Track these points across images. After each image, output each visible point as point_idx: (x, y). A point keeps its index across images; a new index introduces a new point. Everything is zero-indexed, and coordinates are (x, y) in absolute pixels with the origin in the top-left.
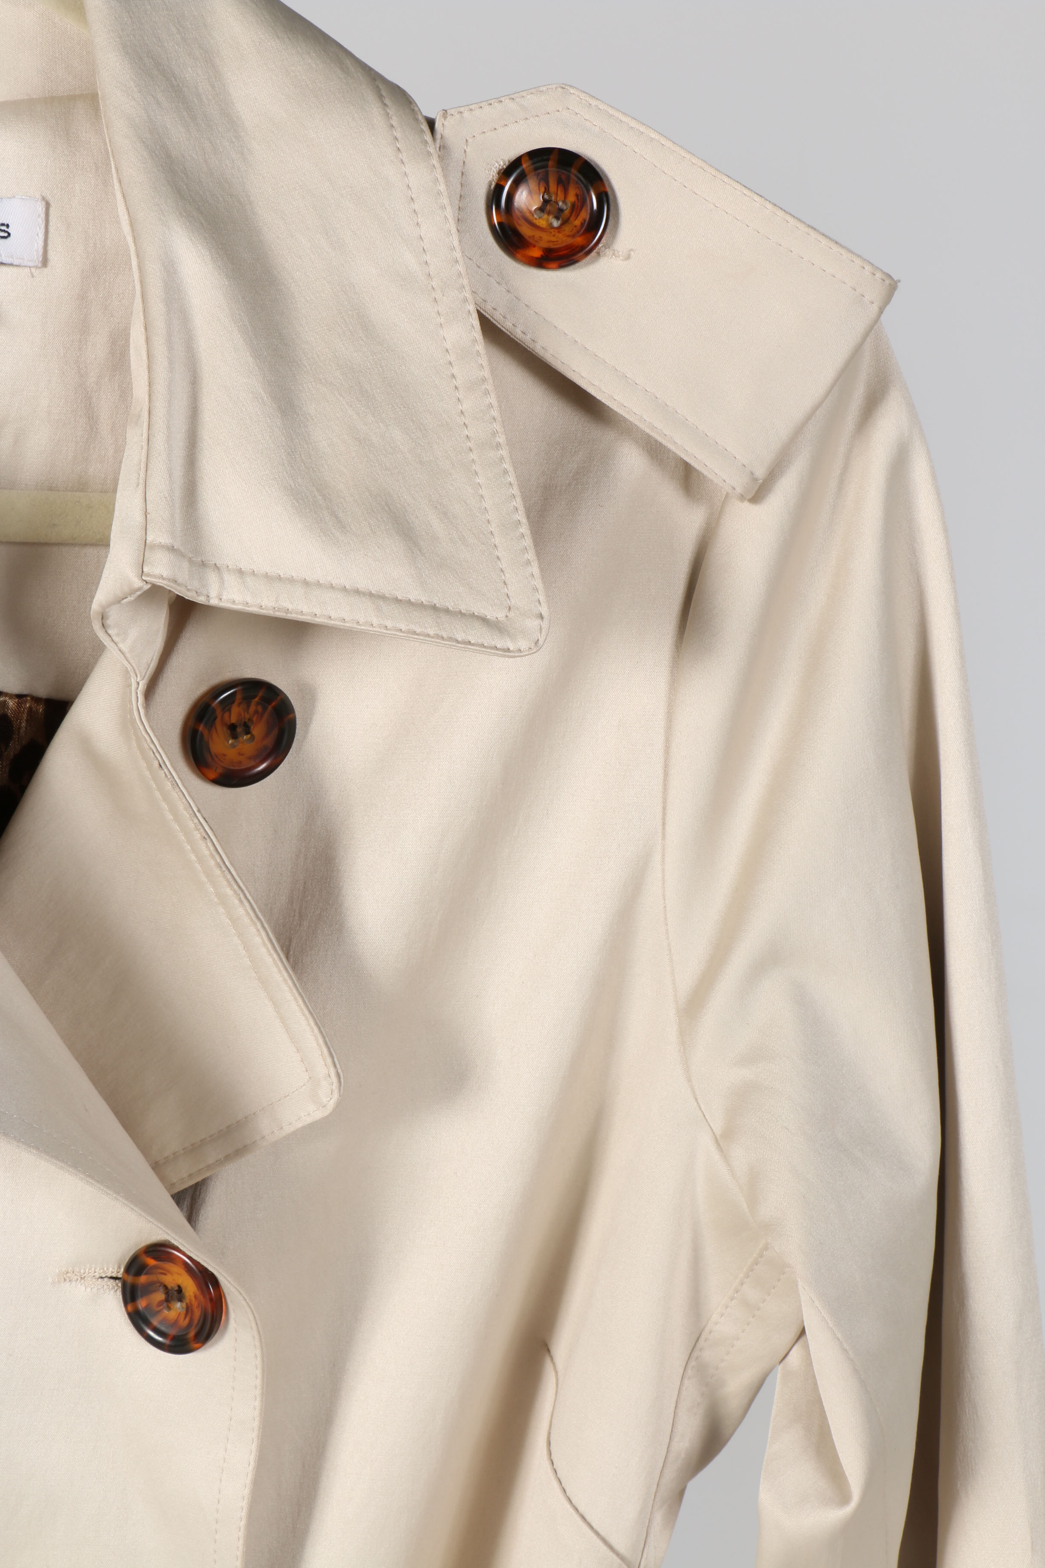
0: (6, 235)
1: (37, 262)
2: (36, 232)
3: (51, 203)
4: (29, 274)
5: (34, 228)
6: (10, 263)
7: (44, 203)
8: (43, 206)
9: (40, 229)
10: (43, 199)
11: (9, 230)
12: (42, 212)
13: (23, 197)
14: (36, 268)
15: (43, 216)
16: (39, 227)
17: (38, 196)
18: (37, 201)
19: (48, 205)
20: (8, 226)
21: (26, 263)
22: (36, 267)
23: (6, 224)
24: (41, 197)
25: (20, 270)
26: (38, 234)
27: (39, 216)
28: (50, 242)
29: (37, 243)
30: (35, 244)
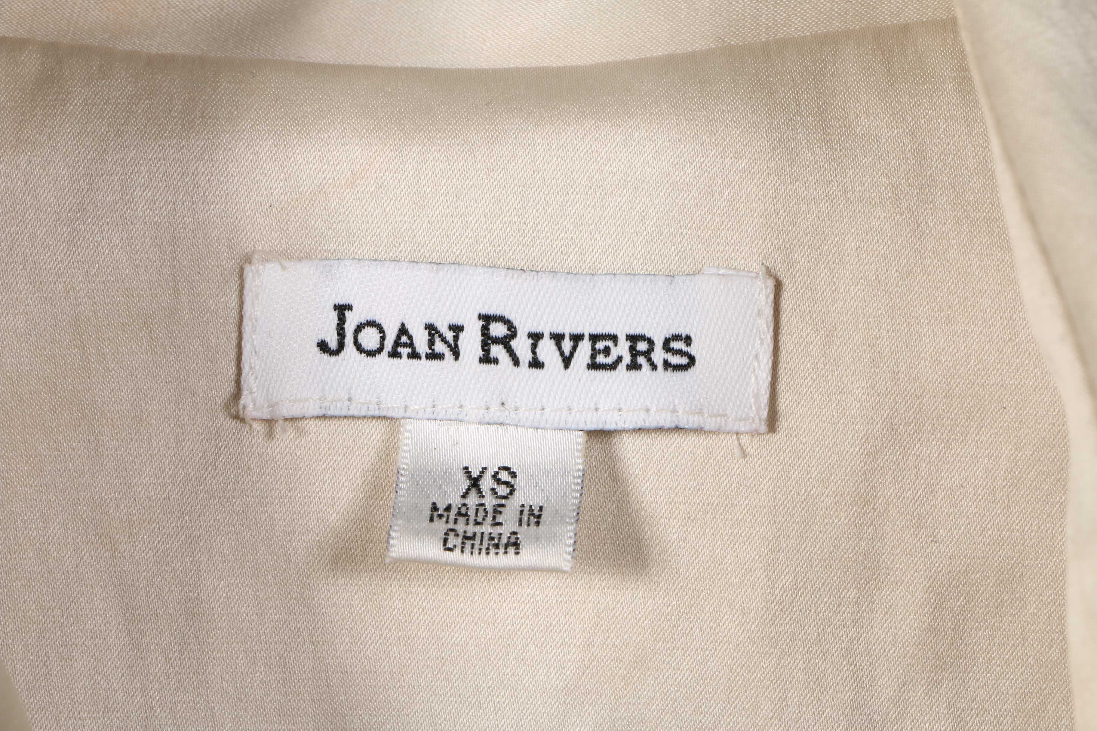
0: (684, 361)
1: (758, 421)
2: (754, 352)
3: (786, 281)
4: (737, 451)
5: (748, 343)
6: (695, 426)
7: (771, 283)
8: (768, 291)
9: (762, 343)
10: (769, 272)
11: (692, 350)
12: (767, 303)
13: (722, 272)
14: (753, 436)
15: (768, 312)
16: (760, 339)
17: (756, 266)
18: (757, 277)
19: (778, 287)
20: (688, 340)
21: (731, 425)
22: (754, 433)
23: (684, 336)
24: (763, 268)
25: (715, 440)
26: (756, 356)
27: (759, 314)
28: (782, 371)
29: (756, 378)
30: (750, 378)
